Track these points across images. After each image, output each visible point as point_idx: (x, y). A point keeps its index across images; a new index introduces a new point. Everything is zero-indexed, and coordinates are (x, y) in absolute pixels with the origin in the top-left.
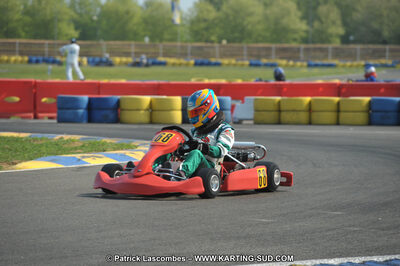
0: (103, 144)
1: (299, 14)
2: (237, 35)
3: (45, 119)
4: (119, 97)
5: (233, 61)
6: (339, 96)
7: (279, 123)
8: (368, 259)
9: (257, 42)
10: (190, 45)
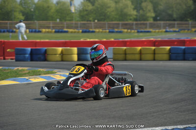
0: (39, 71)
1: (133, 7)
2: (102, 17)
3: (9, 60)
4: (46, 48)
5: (101, 30)
6: (154, 46)
7: (125, 60)
8: (175, 127)
9: (112, 21)
10: (79, 22)
